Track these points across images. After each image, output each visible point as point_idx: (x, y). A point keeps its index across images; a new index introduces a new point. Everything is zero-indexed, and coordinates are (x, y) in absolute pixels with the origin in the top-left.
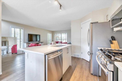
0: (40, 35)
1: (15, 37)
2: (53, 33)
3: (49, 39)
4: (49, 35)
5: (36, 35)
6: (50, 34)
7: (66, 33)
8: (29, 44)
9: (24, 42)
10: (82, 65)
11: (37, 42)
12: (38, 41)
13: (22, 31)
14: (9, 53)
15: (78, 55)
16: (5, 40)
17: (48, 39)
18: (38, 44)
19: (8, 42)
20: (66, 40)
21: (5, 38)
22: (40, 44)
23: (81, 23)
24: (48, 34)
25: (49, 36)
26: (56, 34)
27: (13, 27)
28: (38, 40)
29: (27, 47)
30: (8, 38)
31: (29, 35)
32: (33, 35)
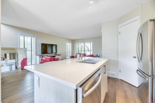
0: (56, 45)
1: (24, 47)
2: (73, 42)
3: (69, 51)
4: (69, 45)
5: (52, 45)
6: (69, 43)
7: (92, 43)
8: (43, 57)
9: (36, 55)
10: (125, 92)
11: (53, 55)
12: (54, 53)
13: (34, 39)
14: (18, 69)
15: (114, 75)
16: (14, 53)
17: (67, 51)
18: (54, 56)
19: (17, 54)
20: (92, 51)
21: (14, 50)
22: (57, 57)
23: (119, 26)
24: (67, 43)
25: (69, 47)
26: (78, 44)
27: (22, 35)
28: (54, 51)
29: (39, 64)
30: (18, 49)
31: (43, 46)
32: (47, 46)
